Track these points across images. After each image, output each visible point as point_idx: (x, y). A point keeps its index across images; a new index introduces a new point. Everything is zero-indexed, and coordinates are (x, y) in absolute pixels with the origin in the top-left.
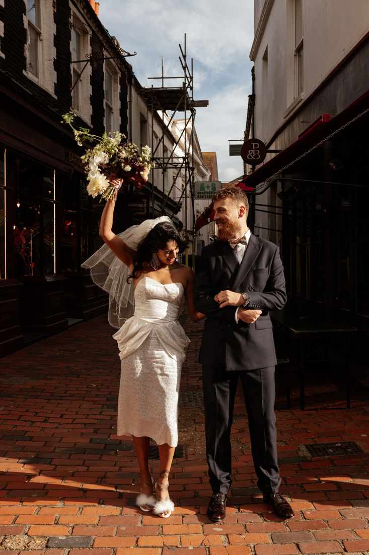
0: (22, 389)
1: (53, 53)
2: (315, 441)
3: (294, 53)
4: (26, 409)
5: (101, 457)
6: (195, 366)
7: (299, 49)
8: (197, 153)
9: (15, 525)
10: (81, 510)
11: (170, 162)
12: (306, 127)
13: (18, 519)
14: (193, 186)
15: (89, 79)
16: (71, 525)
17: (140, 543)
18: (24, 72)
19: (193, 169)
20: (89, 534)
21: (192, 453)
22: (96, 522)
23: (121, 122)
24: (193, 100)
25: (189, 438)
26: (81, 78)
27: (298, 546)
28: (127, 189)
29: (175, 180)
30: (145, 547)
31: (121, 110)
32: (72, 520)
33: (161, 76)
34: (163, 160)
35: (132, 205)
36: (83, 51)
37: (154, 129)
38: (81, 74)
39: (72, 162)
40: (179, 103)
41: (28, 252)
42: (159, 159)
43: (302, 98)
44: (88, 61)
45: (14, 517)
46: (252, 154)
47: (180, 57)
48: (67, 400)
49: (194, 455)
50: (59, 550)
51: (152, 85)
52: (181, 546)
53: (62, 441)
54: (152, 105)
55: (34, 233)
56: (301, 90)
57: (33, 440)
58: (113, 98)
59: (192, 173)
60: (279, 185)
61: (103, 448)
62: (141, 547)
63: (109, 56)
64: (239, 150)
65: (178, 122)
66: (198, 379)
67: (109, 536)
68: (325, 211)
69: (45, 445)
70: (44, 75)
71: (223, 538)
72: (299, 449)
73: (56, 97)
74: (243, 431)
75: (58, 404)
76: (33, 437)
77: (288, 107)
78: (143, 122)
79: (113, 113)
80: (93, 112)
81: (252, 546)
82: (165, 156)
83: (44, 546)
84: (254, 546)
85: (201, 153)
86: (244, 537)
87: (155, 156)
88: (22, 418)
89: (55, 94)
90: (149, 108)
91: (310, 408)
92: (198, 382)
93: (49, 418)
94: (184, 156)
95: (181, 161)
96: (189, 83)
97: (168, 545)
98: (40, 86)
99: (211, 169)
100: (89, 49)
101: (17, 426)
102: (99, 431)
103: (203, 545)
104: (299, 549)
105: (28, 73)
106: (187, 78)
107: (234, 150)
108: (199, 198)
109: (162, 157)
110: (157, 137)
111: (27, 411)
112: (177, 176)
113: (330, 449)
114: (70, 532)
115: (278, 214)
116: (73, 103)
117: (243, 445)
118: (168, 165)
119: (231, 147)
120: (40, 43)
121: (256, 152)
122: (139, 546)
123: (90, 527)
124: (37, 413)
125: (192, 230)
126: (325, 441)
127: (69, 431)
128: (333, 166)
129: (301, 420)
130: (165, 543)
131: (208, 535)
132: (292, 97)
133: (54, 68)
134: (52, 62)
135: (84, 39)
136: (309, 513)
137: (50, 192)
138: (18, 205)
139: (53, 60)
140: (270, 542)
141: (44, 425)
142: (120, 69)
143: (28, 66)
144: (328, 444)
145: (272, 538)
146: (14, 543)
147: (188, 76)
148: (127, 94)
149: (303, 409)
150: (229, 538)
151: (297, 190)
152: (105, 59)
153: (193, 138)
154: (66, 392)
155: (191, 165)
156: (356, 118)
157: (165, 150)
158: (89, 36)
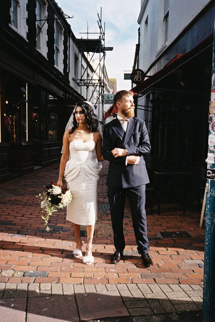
0: (10, 200)
1: (26, 14)
2: (165, 231)
3: (163, 19)
4: (12, 210)
5: (52, 235)
6: (102, 192)
7: (166, 17)
8: (106, 79)
9: (7, 265)
10: (41, 259)
11: (91, 82)
12: (168, 61)
13: (8, 262)
14: (103, 96)
15: (46, 31)
16: (36, 266)
17: (72, 275)
18: (10, 25)
19: (103, 87)
20: (46, 271)
21: (100, 234)
22: (49, 265)
23: (64, 58)
24: (104, 47)
25: (98, 227)
26: (42, 31)
27: (154, 280)
28: (67, 96)
29: (93, 93)
30: (75, 277)
31: (64, 51)
32: (37, 264)
33: (87, 32)
34: (87, 81)
35: (69, 106)
36: (43, 14)
37: (82, 63)
38: (41, 28)
39: (37, 79)
40: (97, 48)
41: (12, 129)
42: (84, 80)
43: (167, 45)
44: (46, 20)
45: (6, 261)
46: (137, 78)
47: (98, 21)
48: (34, 206)
49: (100, 235)
50: (30, 277)
51: (82, 37)
52: (93, 278)
53: (32, 226)
54: (81, 49)
55: (16, 118)
56: (166, 40)
57: (16, 225)
58: (59, 44)
59: (103, 89)
60: (151, 96)
61: (53, 230)
62: (73, 277)
63: (57, 18)
64: (129, 76)
65: (96, 60)
66: (103, 198)
67: (56, 272)
68: (176, 110)
69: (22, 228)
70: (21, 28)
71: (116, 274)
72: (157, 234)
73: (27, 41)
74: (127, 225)
75: (29, 208)
76: (16, 224)
77: (158, 51)
78: (76, 59)
79: (59, 52)
80: (48, 51)
81: (131, 279)
82: (88, 79)
83: (22, 275)
84: (132, 279)
85: (108, 79)
86: (126, 274)
87: (82, 79)
88: (10, 215)
89: (27, 39)
90: (80, 51)
91: (163, 214)
92: (103, 200)
93: (24, 215)
94: (99, 79)
95: (97, 81)
96: (103, 36)
97: (87, 277)
98: (18, 33)
99: (113, 88)
100: (46, 14)
101: (7, 218)
102: (51, 222)
103: (105, 277)
104: (155, 281)
105: (11, 26)
106: (102, 33)
107: (127, 77)
108: (106, 103)
109: (86, 79)
110: (84, 68)
111: (12, 211)
112: (94, 91)
113: (173, 234)
114: (36, 269)
115: (150, 111)
116: (37, 45)
117: (127, 231)
118: (90, 84)
119: (125, 74)
120: (18, 8)
121: (139, 77)
122: (72, 276)
123: (46, 267)
124: (18, 212)
125: (102, 121)
126: (171, 231)
127: (35, 221)
128: (182, 84)
129: (158, 220)
130: (85, 276)
131: (108, 273)
132: (161, 45)
133: (27, 23)
134: (25, 20)
135: (43, 8)
136: (161, 265)
137: (24, 96)
138: (7, 102)
139: (26, 19)
140: (140, 277)
141: (22, 218)
142: (64, 27)
143: (12, 21)
144: (172, 232)
145: (141, 275)
146: (6, 274)
147: (102, 32)
148: (67, 41)
149: (159, 215)
150: (119, 275)
151: (161, 98)
152: (55, 19)
153: (103, 69)
154: (33, 202)
155: (102, 85)
156: (198, 54)
157: (88, 75)
158: (47, 6)
